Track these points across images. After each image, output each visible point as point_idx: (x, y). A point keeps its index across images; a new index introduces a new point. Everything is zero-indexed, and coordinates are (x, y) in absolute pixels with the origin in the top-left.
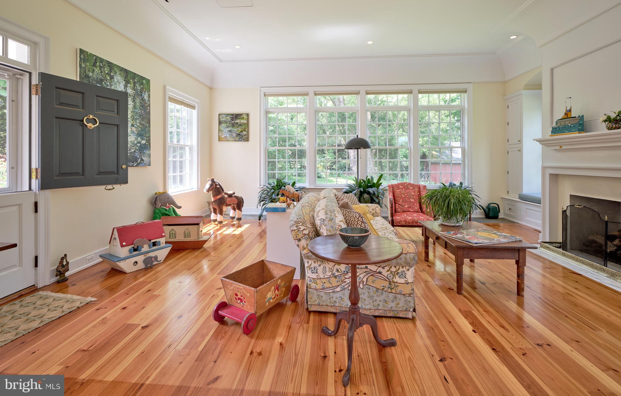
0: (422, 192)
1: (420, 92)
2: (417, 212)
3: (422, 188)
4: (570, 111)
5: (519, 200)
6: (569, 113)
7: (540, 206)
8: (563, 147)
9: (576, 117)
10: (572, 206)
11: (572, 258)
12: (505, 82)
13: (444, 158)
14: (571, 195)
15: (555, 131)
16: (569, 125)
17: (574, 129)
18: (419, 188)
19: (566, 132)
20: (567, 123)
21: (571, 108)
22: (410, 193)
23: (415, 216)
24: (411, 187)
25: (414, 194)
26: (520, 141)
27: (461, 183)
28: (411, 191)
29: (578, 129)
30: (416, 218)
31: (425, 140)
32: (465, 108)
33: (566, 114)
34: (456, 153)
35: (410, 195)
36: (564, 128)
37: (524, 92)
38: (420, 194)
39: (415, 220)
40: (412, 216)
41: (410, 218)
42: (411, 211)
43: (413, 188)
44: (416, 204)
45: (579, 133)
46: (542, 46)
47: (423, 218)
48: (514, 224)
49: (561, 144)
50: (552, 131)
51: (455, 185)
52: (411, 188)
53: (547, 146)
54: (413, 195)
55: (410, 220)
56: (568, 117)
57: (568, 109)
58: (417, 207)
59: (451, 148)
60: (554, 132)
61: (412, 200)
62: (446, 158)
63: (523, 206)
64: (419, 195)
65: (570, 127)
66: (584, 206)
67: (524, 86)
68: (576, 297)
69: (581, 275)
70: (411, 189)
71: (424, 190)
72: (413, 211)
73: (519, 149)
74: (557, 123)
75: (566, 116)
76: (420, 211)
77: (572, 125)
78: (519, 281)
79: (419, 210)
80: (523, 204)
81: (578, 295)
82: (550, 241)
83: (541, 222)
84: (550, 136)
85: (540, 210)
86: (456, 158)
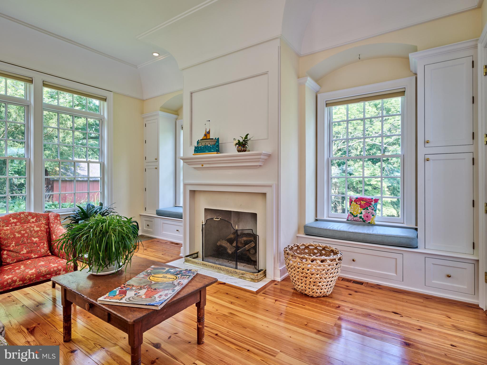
0: (53, 224)
1: (45, 85)
2: (45, 256)
3: (52, 218)
4: (209, 133)
5: (156, 216)
6: (208, 135)
7: (182, 221)
8: (204, 166)
9: (213, 139)
10: (211, 219)
11: (212, 267)
12: (143, 100)
13: (69, 175)
14: (205, 209)
15: (198, 150)
16: (209, 145)
17: (213, 149)
18: (48, 219)
19: (206, 151)
20: (207, 143)
21: (210, 130)
22: (32, 229)
23: (43, 265)
24: (33, 218)
25: (38, 229)
26: (156, 159)
27: (101, 204)
28: (33, 225)
29: (216, 150)
30: (43, 269)
31: (47, 154)
32: (104, 118)
33: (205, 135)
34: (83, 170)
35: (31, 232)
36: (205, 148)
37: (161, 113)
38: (49, 228)
39: (42, 273)
40: (35, 267)
41: (33, 271)
42: (34, 257)
43: (36, 220)
44: (42, 244)
45: (217, 153)
46: (183, 70)
47: (56, 265)
48: (153, 240)
49: (202, 163)
50: (195, 151)
51: (93, 207)
52: (34, 220)
53: (188, 164)
54: (38, 231)
55: (33, 274)
56: (208, 138)
57: (208, 131)
58: (44, 248)
59: (75, 164)
60: (196, 150)
61: (35, 240)
62: (71, 175)
63: (160, 221)
64: (47, 229)
65: (209, 148)
66: (220, 218)
67: (160, 107)
68: (238, 315)
69: (225, 283)
70: (33, 222)
71: (56, 221)
72: (36, 256)
73: (156, 167)
74: (198, 142)
75: (205, 138)
76: (50, 254)
77: (211, 146)
78: (199, 326)
79: (49, 252)
80: (160, 219)
81: (237, 311)
82: (190, 254)
83: (182, 236)
84: (193, 155)
85: (182, 224)
86: (83, 175)
